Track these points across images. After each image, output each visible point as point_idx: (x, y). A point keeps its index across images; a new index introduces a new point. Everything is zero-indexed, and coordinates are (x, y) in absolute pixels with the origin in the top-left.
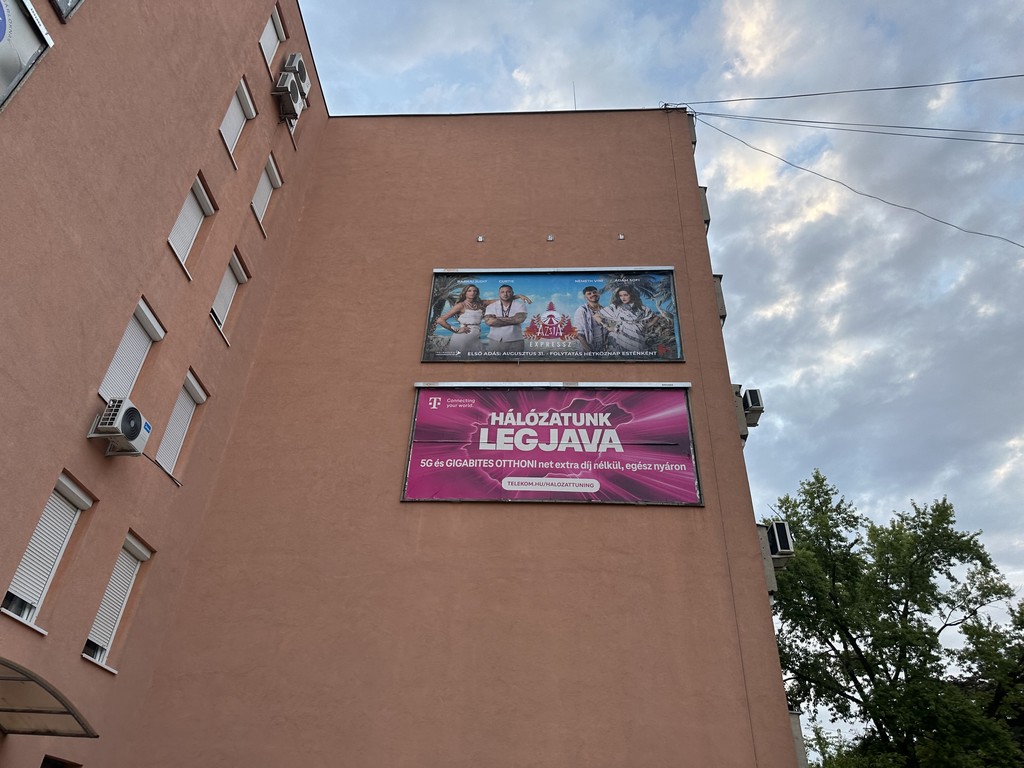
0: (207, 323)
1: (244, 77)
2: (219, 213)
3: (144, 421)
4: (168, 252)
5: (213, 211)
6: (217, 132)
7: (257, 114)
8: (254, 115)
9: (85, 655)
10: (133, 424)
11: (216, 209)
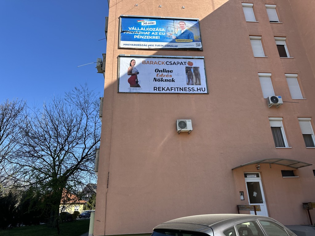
0: (281, 60)
1: (242, 3)
2: (262, 36)
3: (277, 97)
4: (257, 59)
5: (261, 37)
6: (246, 22)
7: (253, 3)
8: (252, 4)
9: (307, 147)
10: (275, 100)
11: (261, 36)
